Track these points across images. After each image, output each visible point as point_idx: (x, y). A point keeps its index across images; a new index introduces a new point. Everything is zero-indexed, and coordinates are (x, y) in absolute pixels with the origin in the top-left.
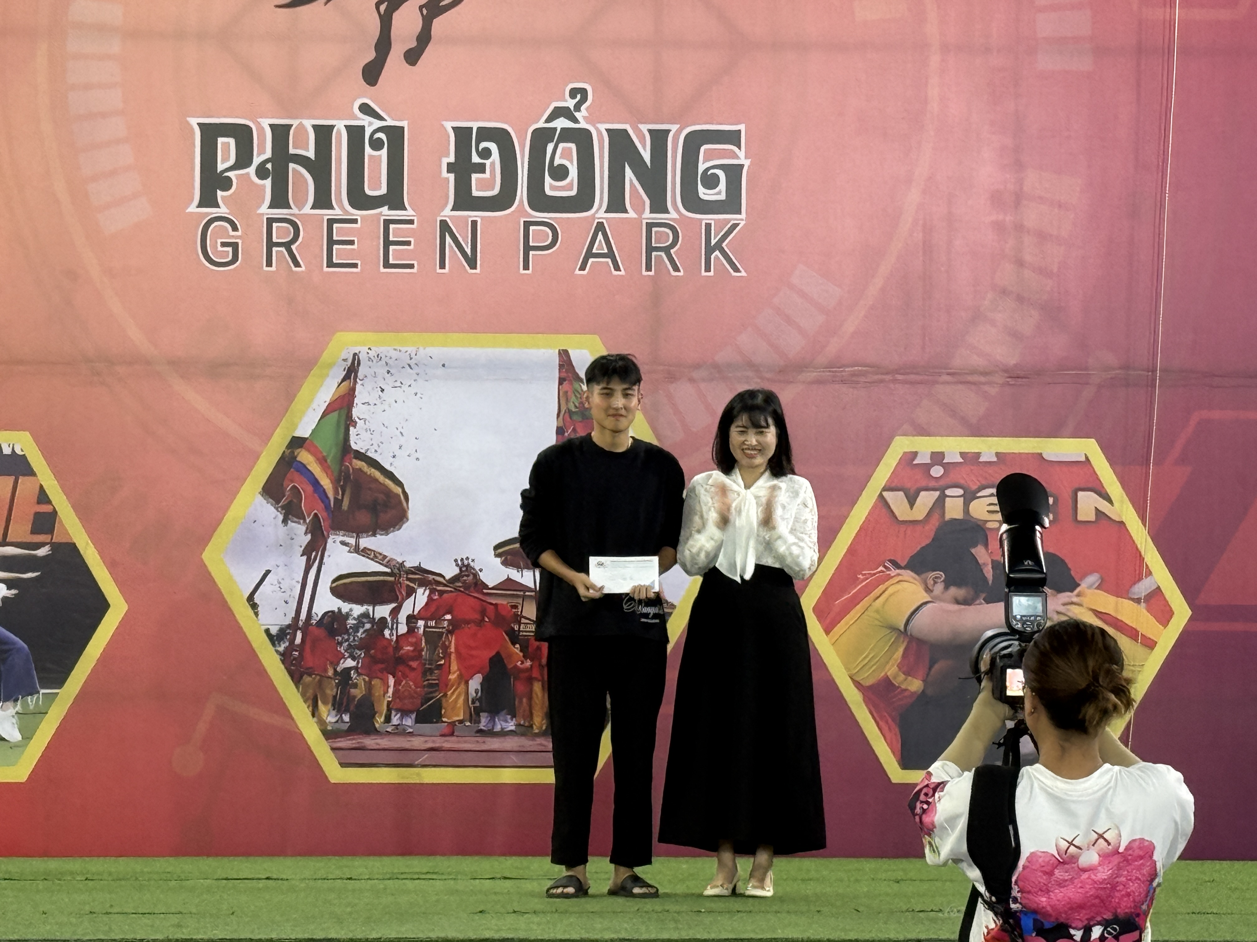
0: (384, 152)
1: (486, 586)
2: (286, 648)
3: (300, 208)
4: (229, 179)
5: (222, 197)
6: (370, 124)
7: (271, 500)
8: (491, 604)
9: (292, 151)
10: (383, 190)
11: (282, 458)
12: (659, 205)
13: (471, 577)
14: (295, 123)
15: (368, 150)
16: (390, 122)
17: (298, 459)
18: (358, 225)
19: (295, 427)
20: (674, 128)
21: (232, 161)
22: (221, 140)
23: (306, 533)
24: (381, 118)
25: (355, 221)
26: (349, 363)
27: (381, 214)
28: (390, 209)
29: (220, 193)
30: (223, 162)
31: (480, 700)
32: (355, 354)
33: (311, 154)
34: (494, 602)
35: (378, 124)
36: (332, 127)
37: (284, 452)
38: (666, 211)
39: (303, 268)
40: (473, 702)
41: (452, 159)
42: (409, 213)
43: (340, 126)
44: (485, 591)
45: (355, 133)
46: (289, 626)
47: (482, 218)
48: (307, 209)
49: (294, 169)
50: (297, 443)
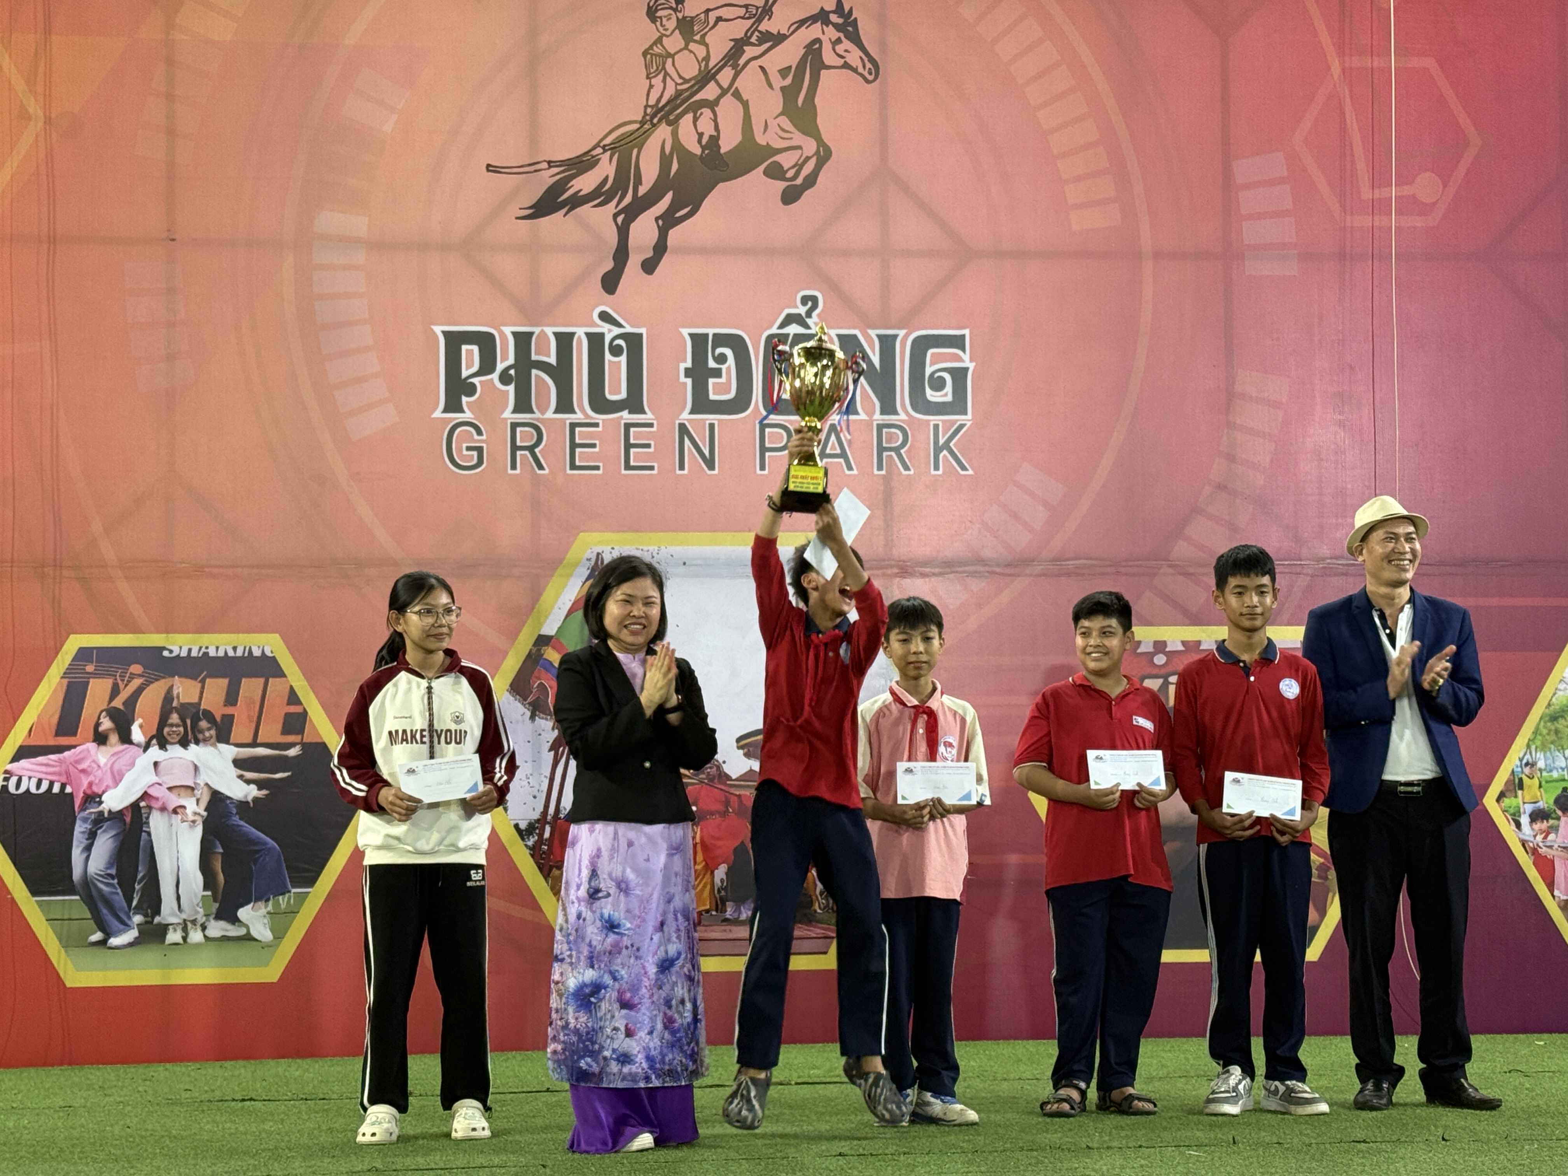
0: (623, 359)
1: (728, 777)
2: (536, 842)
3: (543, 414)
4: (473, 386)
5: (467, 402)
6: (610, 331)
7: (518, 697)
8: (736, 795)
9: (534, 357)
10: (623, 395)
11: (529, 655)
12: (888, 407)
13: (715, 769)
14: (537, 330)
15: (608, 356)
16: (629, 329)
17: (545, 656)
18: (600, 429)
19: (541, 625)
20: (902, 333)
21: (476, 368)
22: (465, 348)
23: (553, 729)
24: (620, 325)
25: (596, 425)
26: (593, 562)
27: (621, 418)
28: (630, 413)
29: (465, 399)
30: (467, 368)
31: (725, 889)
32: (598, 554)
33: (552, 360)
34: (738, 793)
35: (617, 331)
36: (572, 334)
37: (531, 650)
38: (896, 413)
39: (547, 471)
40: (719, 892)
41: (689, 364)
42: (648, 417)
43: (580, 332)
44: (728, 782)
45: (595, 340)
46: (538, 821)
47: (719, 420)
48: (550, 414)
49: (537, 376)
50: (543, 641)
